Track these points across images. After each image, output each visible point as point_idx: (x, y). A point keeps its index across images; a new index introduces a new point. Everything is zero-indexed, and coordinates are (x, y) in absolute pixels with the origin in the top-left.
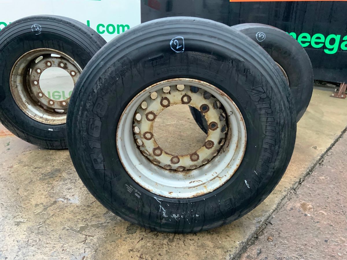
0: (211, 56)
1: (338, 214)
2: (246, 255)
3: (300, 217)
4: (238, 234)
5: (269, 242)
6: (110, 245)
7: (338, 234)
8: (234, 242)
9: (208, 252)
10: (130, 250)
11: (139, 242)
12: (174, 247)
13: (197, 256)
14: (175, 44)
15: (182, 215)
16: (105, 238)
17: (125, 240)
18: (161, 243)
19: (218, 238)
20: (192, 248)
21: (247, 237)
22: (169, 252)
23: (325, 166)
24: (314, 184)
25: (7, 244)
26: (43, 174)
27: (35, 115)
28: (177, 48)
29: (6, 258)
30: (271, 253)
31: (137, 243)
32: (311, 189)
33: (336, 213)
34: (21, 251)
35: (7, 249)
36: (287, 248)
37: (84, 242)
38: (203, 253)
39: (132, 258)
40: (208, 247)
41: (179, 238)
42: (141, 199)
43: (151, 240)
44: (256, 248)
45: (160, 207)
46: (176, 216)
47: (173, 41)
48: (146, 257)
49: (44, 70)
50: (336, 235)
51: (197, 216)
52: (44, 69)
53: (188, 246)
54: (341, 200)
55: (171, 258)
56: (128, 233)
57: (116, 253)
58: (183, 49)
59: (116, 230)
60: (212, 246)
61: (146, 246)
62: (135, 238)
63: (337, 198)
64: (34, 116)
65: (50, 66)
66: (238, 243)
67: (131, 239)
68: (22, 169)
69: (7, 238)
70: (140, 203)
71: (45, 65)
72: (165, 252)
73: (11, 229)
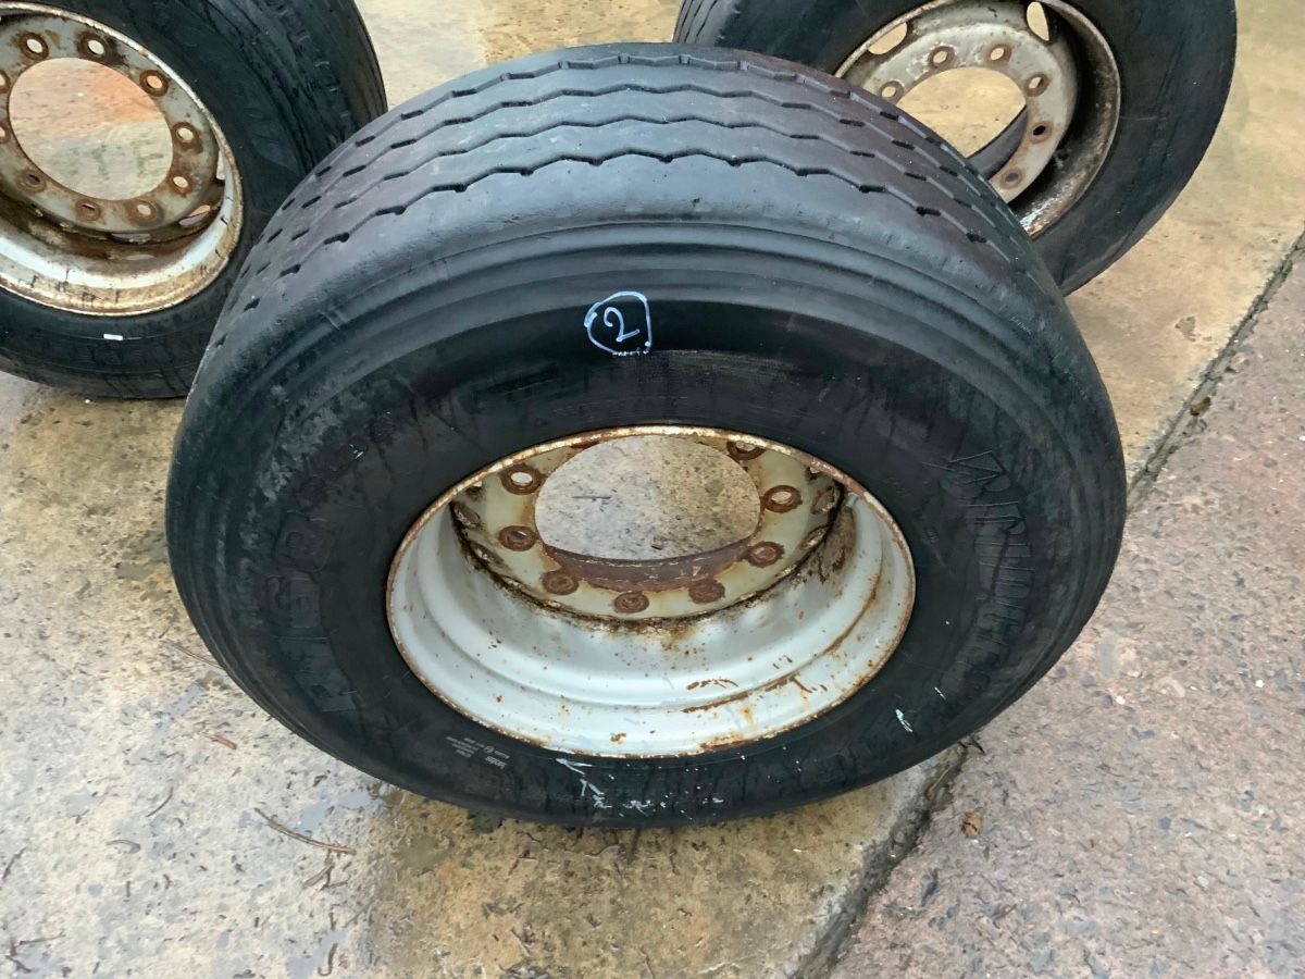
0: (775, 362)
1: (1227, 688)
2: (885, 900)
3: (1088, 709)
4: (861, 809)
5: (967, 837)
6: (415, 890)
7: (1211, 789)
8: (847, 845)
9: (754, 896)
10: (489, 906)
11: (515, 866)
12: (639, 884)
13: (717, 917)
14: (610, 325)
15: (665, 800)
16: (394, 854)
17: (468, 859)
18: (593, 867)
19: (791, 833)
20: (701, 882)
21: (892, 820)
22: (621, 908)
23: (1213, 435)
24: (1156, 535)
25: (56, 904)
26: (125, 540)
27: (35, 278)
28: (619, 339)
29: (66, 971)
30: (971, 890)
31: (510, 873)
32: (1143, 567)
33: (1218, 686)
34: (113, 936)
35: (63, 930)
36: (1026, 863)
37: (324, 882)
38: (737, 905)
39: (497, 939)
40: (756, 875)
41: (657, 842)
42: (510, 769)
43: (557, 856)
44: (919, 870)
45: (582, 785)
46: (644, 803)
47: (600, 311)
48: (543, 935)
49: (21, 72)
50: (1203, 792)
51: (716, 801)
52: (18, 69)
53: (686, 877)
54: (1247, 617)
55: (631, 932)
56: (476, 829)
57: (441, 921)
58: (648, 344)
59: (433, 817)
60: (769, 872)
61: (540, 885)
62: (502, 851)
63: (1233, 606)
64: (32, 286)
65: (44, 56)
66: (860, 848)
67: (487, 857)
68: (40, 521)
69: (53, 880)
70: (506, 780)
71: (18, 52)
72: (607, 908)
73: (57, 834)
